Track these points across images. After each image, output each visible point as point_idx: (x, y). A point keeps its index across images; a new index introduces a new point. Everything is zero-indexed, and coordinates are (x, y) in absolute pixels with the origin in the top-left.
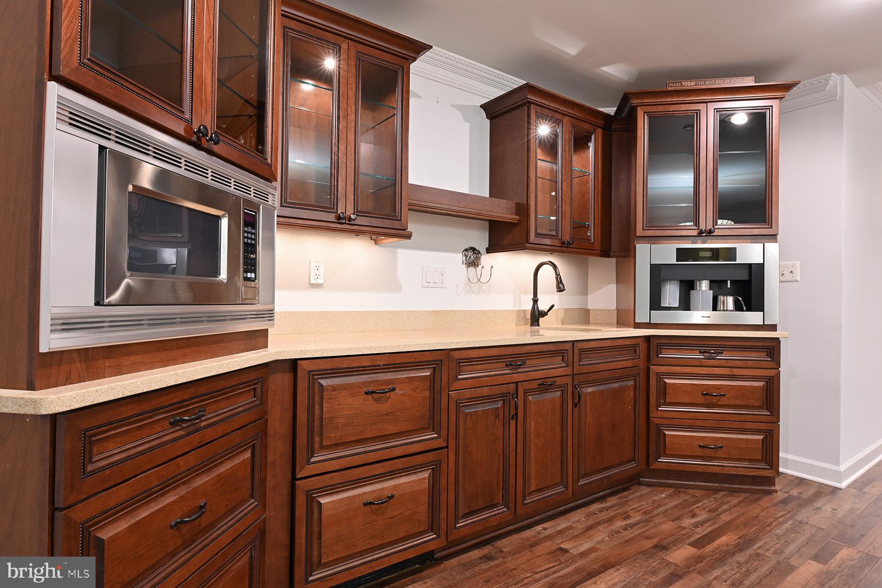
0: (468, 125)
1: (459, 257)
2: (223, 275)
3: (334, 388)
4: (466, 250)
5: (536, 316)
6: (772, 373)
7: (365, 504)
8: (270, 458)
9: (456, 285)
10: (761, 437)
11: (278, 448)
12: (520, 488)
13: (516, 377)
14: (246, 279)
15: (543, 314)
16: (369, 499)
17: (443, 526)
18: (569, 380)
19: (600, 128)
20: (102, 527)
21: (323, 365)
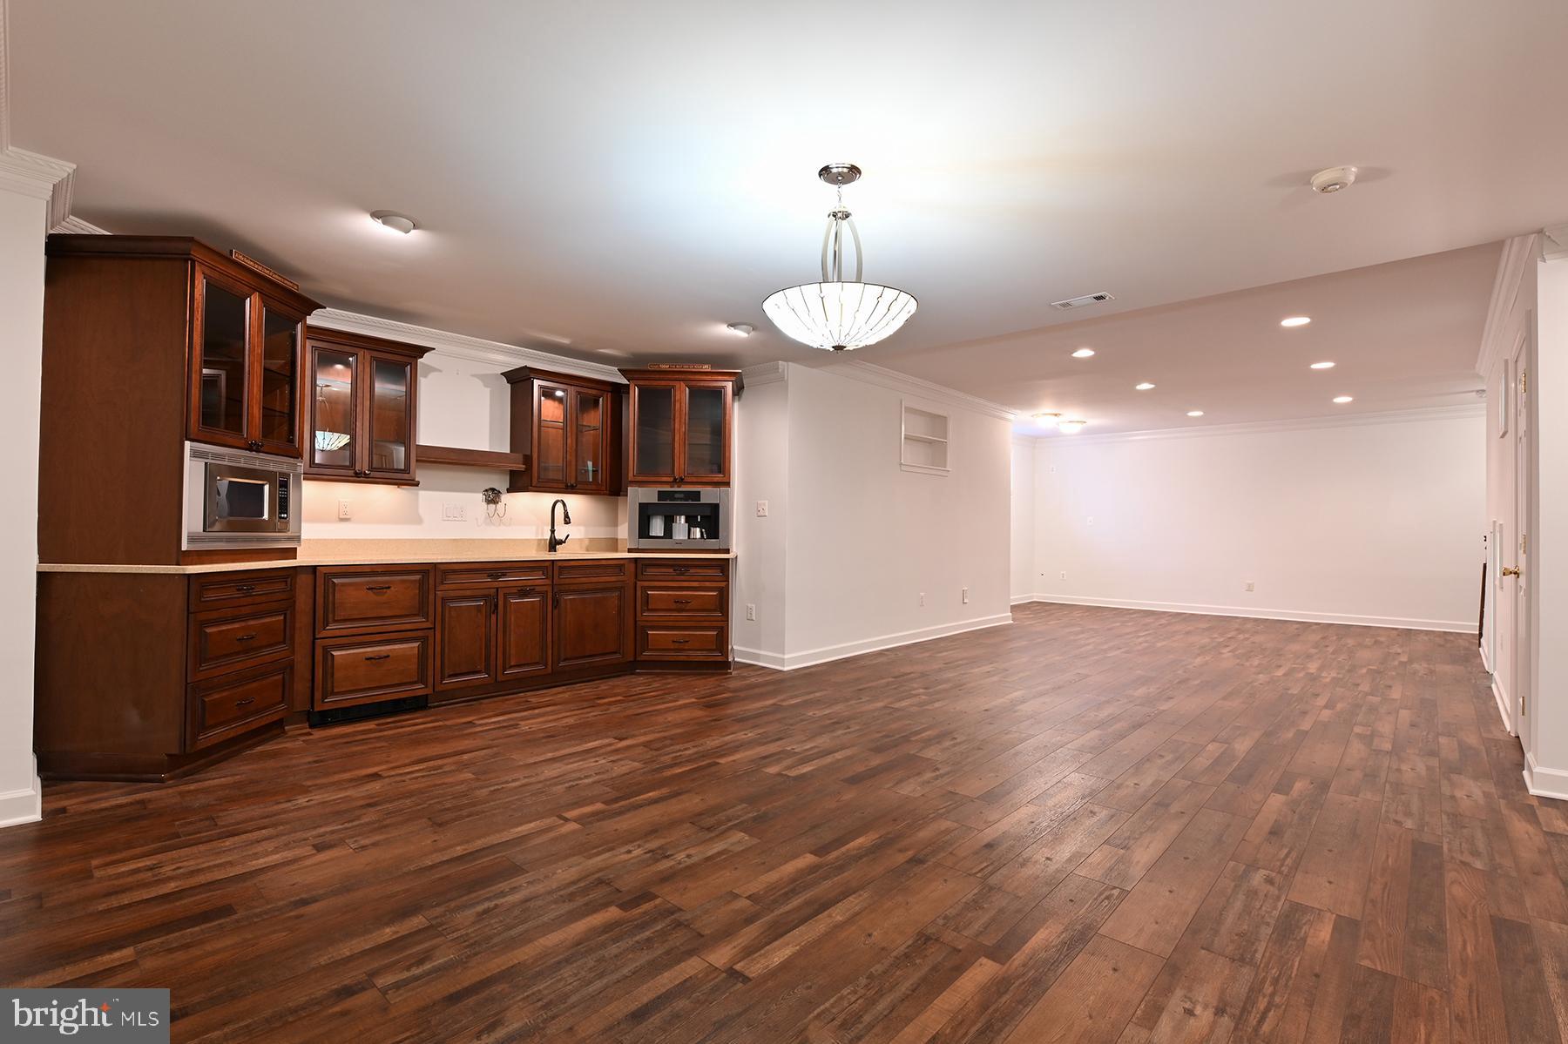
0: (488, 390)
1: (480, 497)
2: (266, 516)
3: (343, 585)
4: (486, 490)
5: (554, 544)
6: (723, 584)
7: (367, 659)
8: (298, 625)
9: (477, 519)
10: (715, 633)
11: (303, 620)
12: (500, 662)
13: (496, 584)
14: (281, 518)
15: (561, 542)
16: (372, 656)
17: (431, 680)
18: (550, 589)
19: (608, 392)
20: (208, 627)
21: (335, 570)
